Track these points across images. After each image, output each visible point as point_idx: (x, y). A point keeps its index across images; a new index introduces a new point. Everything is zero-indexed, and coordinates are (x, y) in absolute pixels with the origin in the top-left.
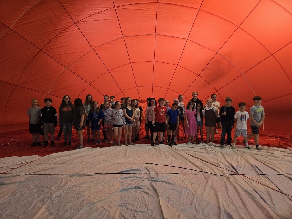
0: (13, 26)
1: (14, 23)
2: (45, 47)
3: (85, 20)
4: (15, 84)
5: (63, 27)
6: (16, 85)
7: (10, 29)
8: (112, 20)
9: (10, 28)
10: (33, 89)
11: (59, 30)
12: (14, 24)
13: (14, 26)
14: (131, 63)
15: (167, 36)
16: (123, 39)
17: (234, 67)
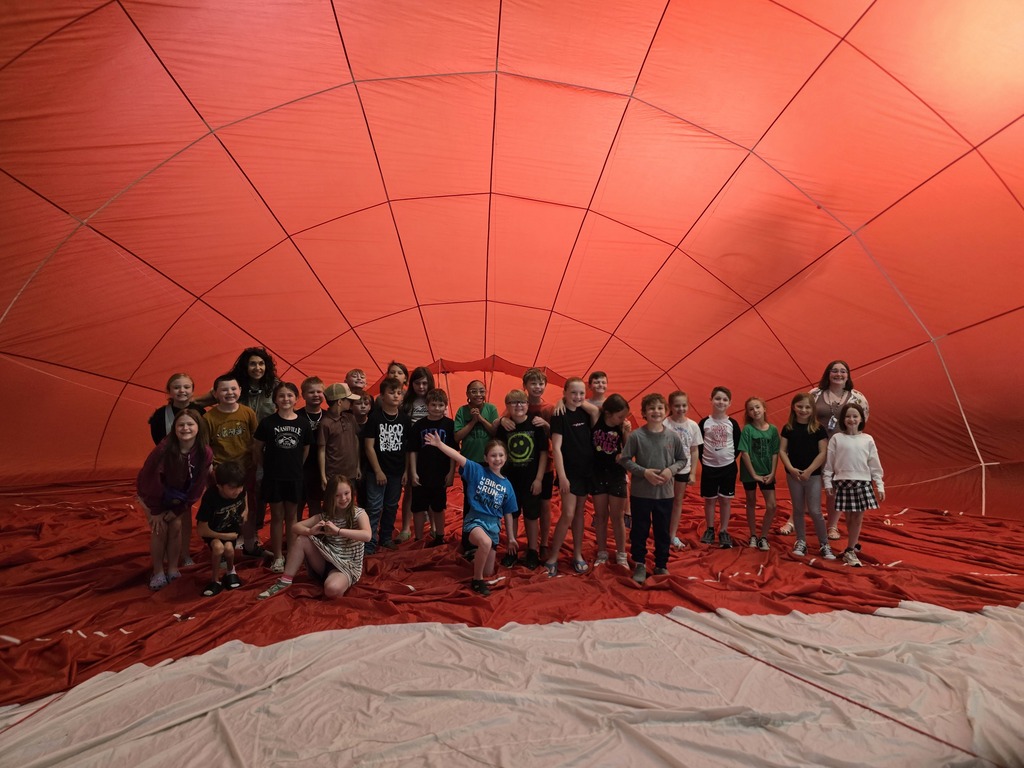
5: (57, 14)
11: (34, 27)
14: (389, 201)
15: (546, 83)
16: (350, 91)
17: (819, 208)
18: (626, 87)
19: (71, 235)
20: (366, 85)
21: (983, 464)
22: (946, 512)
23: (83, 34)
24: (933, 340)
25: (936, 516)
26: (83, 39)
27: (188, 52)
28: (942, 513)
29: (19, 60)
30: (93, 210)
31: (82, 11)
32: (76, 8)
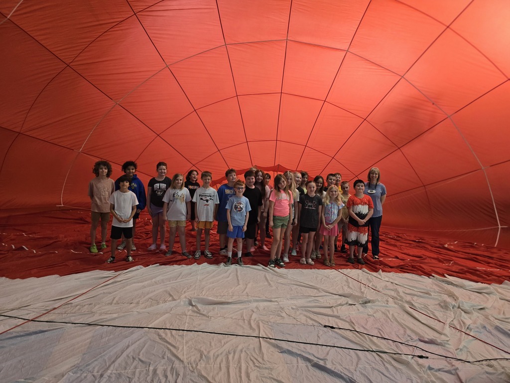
0: (14, 12)
1: (16, 7)
2: (76, 59)
3: (153, 8)
4: (18, 130)
5: (112, 21)
6: (20, 133)
7: (9, 19)
8: (206, 11)
9: (8, 17)
10: (51, 141)
11: (103, 26)
12: (15, 9)
13: (15, 14)
14: (237, 96)
15: (309, 44)
16: (224, 49)
17: (433, 104)
18: (345, 46)
19: (112, 108)
20: (231, 46)
21: (500, 227)
22: (475, 243)
23: (121, 28)
24: (483, 168)
25: (470, 245)
26: (122, 30)
27: (160, 34)
28: (473, 244)
29: (98, 39)
30: (121, 98)
31: (122, 19)
32: (119, 18)
